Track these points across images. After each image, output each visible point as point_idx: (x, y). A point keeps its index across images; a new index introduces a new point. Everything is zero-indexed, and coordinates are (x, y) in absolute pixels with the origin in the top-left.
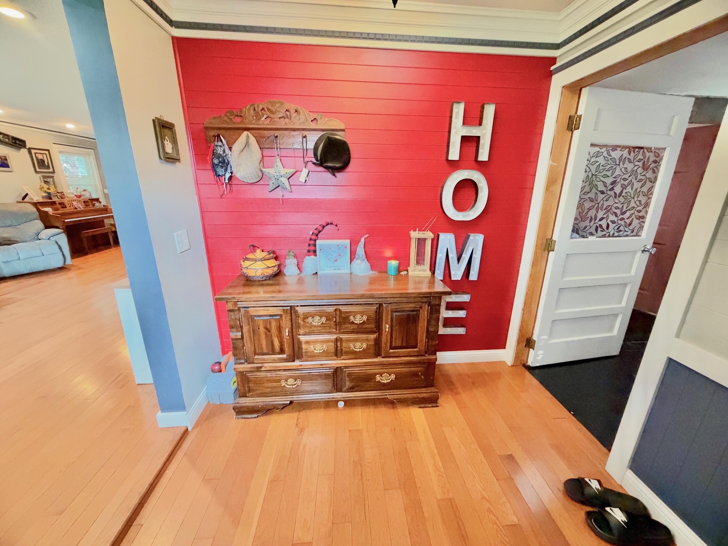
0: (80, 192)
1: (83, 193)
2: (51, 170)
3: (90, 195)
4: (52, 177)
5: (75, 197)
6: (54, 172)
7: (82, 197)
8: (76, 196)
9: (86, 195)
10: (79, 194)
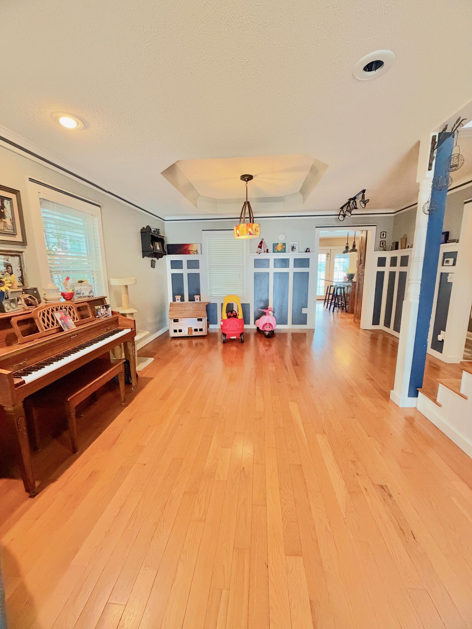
0: (73, 286)
1: (78, 288)
2: (19, 238)
3: (91, 292)
4: (18, 254)
5: (63, 300)
6: (24, 243)
7: (76, 298)
8: (63, 295)
9: (83, 292)
10: (71, 291)
